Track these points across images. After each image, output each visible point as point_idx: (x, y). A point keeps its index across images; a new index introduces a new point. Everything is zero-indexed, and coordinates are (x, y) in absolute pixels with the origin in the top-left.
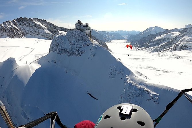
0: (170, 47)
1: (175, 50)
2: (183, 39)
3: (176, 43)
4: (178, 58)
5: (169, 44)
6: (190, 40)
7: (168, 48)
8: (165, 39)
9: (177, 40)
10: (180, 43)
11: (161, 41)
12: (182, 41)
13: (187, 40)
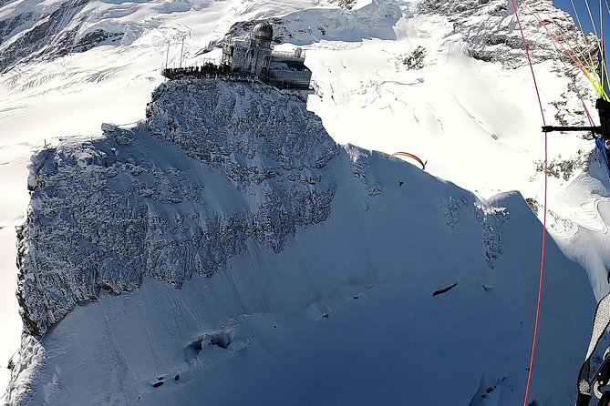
0: (46, 47)
1: (63, 53)
2: (89, 12)
3: (65, 29)
4: (98, 77)
5: (38, 36)
6: (111, 13)
7: (36, 49)
8: (18, 18)
9: (68, 18)
10: (77, 28)
11: (5, 29)
12: (83, 19)
13: (103, 13)
